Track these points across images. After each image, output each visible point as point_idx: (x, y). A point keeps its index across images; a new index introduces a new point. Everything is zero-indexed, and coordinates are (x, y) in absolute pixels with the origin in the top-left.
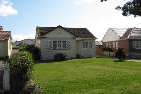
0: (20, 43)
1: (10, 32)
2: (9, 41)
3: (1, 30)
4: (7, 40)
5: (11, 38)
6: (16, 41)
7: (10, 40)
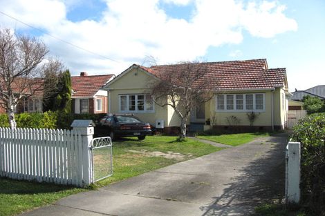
0: (306, 95)
1: (284, 70)
2: (282, 91)
3: (264, 68)
4: (278, 89)
5: (286, 84)
6: (296, 91)
7: (284, 88)
